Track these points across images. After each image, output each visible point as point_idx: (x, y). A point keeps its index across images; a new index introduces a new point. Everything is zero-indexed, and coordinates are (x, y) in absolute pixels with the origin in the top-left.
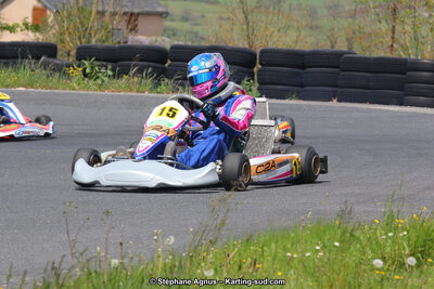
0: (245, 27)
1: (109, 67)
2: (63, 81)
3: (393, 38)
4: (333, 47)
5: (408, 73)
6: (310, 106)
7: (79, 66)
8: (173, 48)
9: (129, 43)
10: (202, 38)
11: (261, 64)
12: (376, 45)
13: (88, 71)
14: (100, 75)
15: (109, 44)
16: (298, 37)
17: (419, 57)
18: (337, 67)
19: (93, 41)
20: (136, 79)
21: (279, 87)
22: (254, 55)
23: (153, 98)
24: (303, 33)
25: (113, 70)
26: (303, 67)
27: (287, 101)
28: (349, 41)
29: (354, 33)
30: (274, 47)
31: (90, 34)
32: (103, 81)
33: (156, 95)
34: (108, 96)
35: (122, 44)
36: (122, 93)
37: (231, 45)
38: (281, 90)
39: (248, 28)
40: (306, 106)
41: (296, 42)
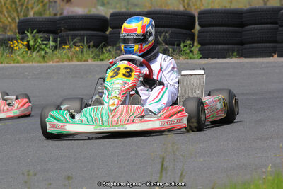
1: (51, 38)
2: (7, 55)
4: (265, 4)
6: (251, 62)
7: (22, 39)
8: (112, 15)
9: (65, 13)
11: (200, 25)
13: (31, 43)
14: (43, 46)
15: (47, 15)
18: (276, 23)
19: (31, 14)
20: (77, 49)
21: (220, 47)
22: (193, 17)
23: (97, 65)
25: (55, 41)
26: (242, 25)
27: (228, 60)
30: (209, 8)
31: (27, 7)
32: (46, 53)
33: (99, 62)
34: (52, 66)
35: (58, 16)
36: (66, 63)
37: (166, 8)
38: (221, 49)
40: (247, 63)
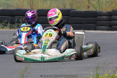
0: (29, 1)
3: (89, 3)
5: (98, 17)
10: (11, 6)
12: (82, 6)
16: (51, 4)
17: (100, 11)
24: (53, 2)
28: (71, 5)
29: (73, 1)
39: (30, 1)
41: (50, 6)
